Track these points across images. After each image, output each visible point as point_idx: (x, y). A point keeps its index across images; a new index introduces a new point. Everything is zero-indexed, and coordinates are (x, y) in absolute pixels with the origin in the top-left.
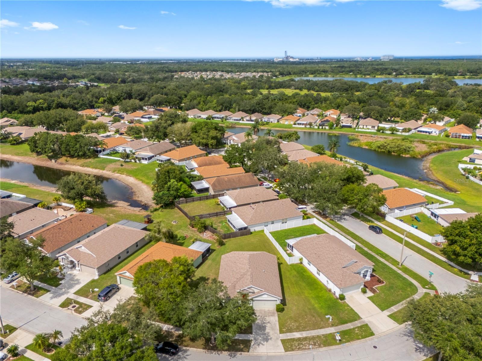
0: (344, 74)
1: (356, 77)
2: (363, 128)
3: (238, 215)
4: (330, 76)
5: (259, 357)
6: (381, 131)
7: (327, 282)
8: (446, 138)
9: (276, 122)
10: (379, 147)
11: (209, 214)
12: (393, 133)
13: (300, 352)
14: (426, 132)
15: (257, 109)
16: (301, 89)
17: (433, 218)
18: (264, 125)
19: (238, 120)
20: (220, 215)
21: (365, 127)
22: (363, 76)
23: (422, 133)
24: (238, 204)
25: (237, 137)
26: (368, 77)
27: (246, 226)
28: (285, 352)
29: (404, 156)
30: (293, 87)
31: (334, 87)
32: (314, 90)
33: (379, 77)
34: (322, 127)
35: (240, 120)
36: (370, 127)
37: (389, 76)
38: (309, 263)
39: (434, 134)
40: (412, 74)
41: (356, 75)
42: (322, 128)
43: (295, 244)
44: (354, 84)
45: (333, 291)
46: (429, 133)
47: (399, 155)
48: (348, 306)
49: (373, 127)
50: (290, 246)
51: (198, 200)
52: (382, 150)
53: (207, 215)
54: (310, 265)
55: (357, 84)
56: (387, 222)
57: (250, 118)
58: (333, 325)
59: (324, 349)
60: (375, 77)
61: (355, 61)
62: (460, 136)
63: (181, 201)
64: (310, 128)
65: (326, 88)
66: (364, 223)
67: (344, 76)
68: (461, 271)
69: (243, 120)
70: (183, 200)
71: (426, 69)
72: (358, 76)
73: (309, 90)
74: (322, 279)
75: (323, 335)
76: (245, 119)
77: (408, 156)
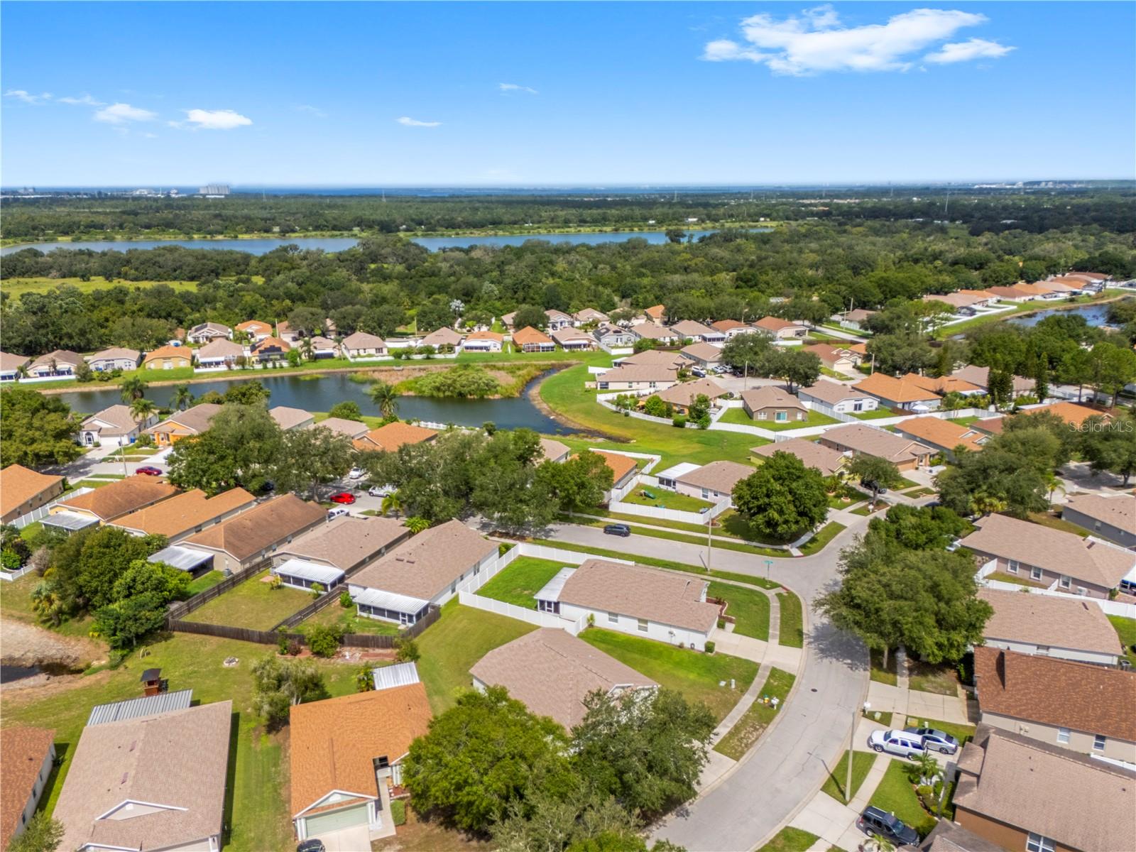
0: (157, 233)
1: (191, 239)
2: (359, 355)
3: (379, 588)
4: (119, 237)
5: (716, 792)
6: (404, 357)
7: (671, 633)
8: (518, 354)
9: (133, 367)
10: (438, 389)
11: (300, 613)
12: (428, 358)
13: (752, 751)
14: (481, 348)
15: (44, 340)
16: (85, 277)
17: (664, 487)
18: (109, 379)
19: (11, 377)
20: (321, 606)
21: (362, 352)
22: (209, 236)
23: (475, 351)
24: (347, 568)
25: (104, 419)
26: (220, 237)
27: (426, 602)
28: (737, 759)
29: (491, 397)
30: (54, 273)
31: (180, 267)
32: (126, 277)
33: (246, 237)
34: (274, 364)
35: (17, 376)
36: (373, 351)
37: (265, 235)
38: (614, 615)
39: (493, 350)
40: (314, 230)
41: (187, 234)
42: (275, 367)
43: (561, 596)
44: (227, 258)
45: (687, 645)
46: (487, 348)
47: (482, 398)
48: (727, 656)
49: (379, 350)
50: (549, 604)
51: (214, 595)
52: (447, 393)
53: (297, 615)
54: (616, 621)
55: (234, 256)
56: (615, 513)
57: (55, 367)
58: (743, 692)
59: (771, 728)
60: (236, 237)
61: (136, 199)
62: (539, 347)
63: (177, 610)
64: (244, 369)
65: (159, 270)
66: (586, 527)
67: (157, 237)
68: (776, 550)
69: (26, 376)
70: (181, 607)
71: (335, 219)
72: (195, 236)
73: (109, 277)
74: (657, 633)
75: (749, 711)
76: (30, 373)
77: (497, 396)
